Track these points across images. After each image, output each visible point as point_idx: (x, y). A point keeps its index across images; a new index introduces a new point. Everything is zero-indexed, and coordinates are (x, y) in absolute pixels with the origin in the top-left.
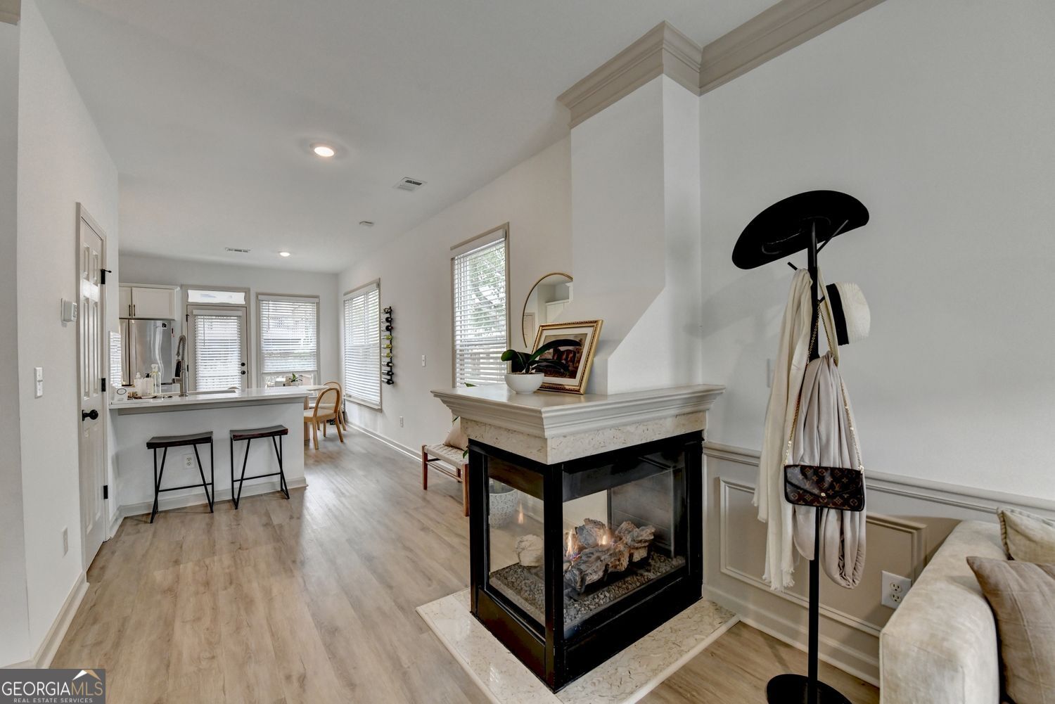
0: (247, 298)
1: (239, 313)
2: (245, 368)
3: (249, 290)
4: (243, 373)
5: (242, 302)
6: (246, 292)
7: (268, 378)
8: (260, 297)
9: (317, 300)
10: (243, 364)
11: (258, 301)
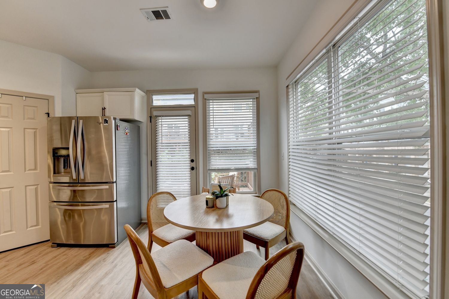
0: (196, 99)
1: (189, 112)
2: (194, 165)
3: (197, 89)
4: (192, 169)
5: (192, 102)
6: (194, 93)
7: (213, 174)
8: (206, 96)
9: (256, 95)
10: (192, 161)
11: (205, 100)
